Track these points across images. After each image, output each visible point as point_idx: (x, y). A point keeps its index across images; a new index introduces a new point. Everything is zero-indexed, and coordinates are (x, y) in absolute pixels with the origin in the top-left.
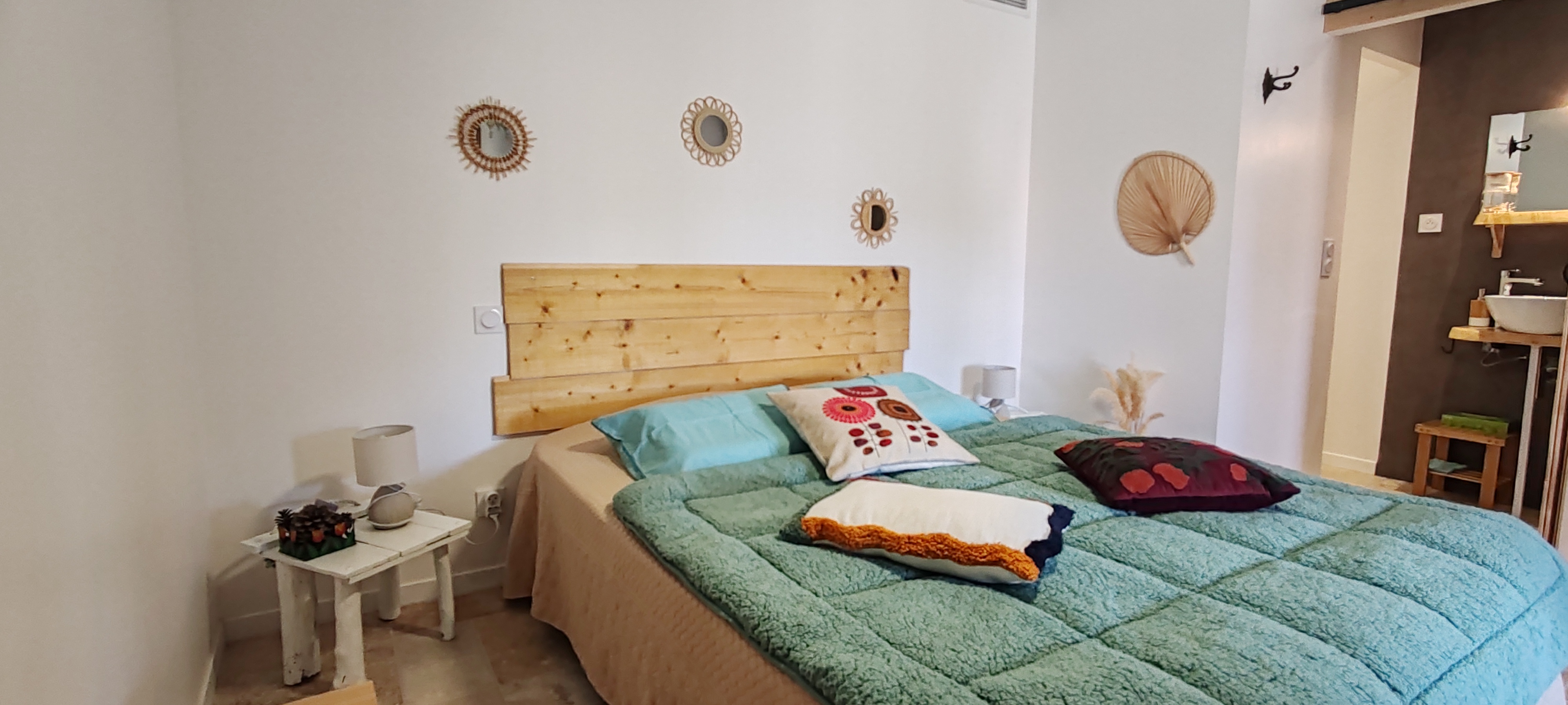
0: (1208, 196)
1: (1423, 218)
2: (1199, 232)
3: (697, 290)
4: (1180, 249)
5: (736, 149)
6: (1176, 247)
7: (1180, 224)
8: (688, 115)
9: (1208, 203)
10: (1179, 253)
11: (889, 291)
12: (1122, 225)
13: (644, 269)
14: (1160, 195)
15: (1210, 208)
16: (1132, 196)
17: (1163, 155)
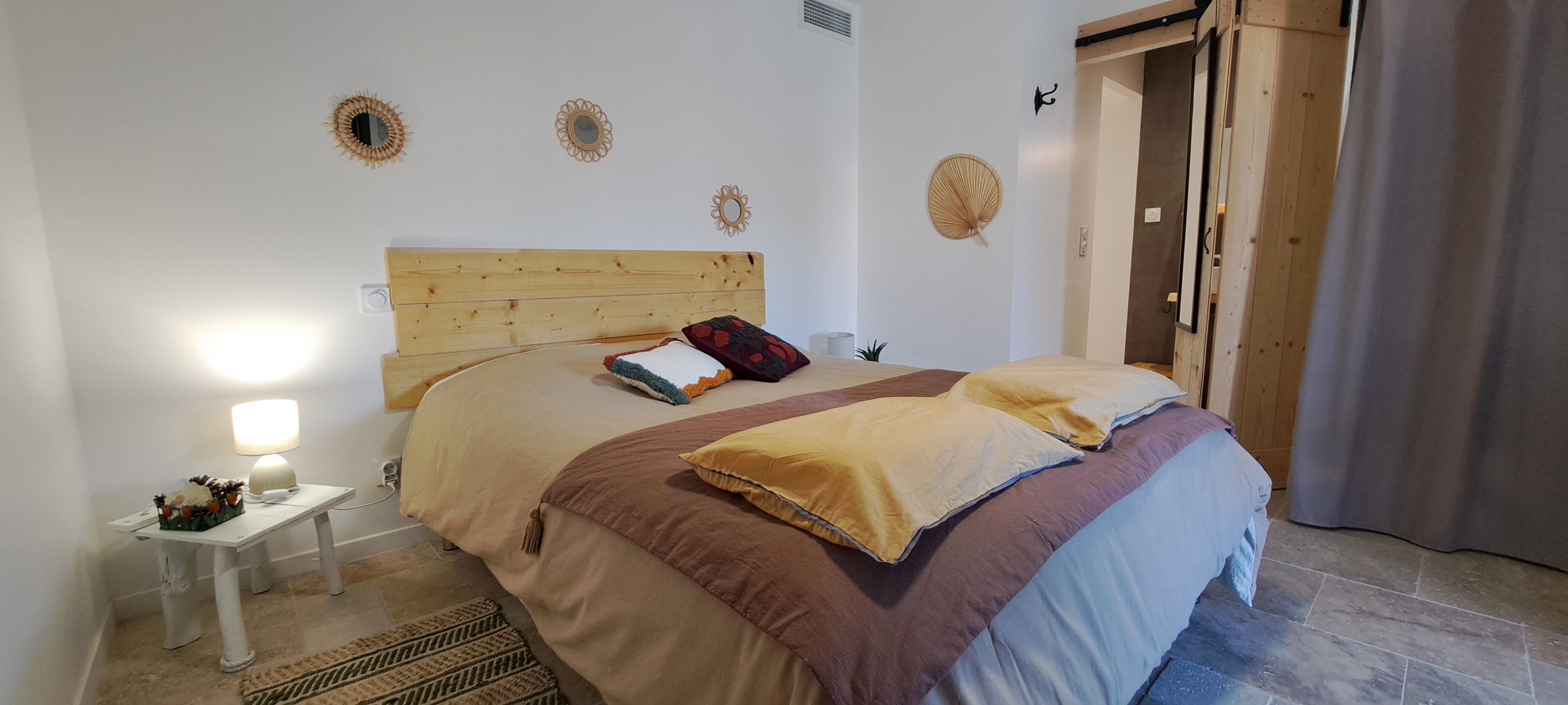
0: (997, 189)
1: (1148, 211)
2: (991, 219)
3: (577, 272)
4: (977, 233)
5: (608, 146)
6: (973, 231)
7: (976, 213)
8: (561, 116)
9: (997, 194)
10: (976, 236)
11: (747, 274)
12: (931, 214)
13: (525, 252)
14: (960, 189)
15: (999, 199)
16: (940, 192)
17: (962, 157)
